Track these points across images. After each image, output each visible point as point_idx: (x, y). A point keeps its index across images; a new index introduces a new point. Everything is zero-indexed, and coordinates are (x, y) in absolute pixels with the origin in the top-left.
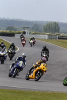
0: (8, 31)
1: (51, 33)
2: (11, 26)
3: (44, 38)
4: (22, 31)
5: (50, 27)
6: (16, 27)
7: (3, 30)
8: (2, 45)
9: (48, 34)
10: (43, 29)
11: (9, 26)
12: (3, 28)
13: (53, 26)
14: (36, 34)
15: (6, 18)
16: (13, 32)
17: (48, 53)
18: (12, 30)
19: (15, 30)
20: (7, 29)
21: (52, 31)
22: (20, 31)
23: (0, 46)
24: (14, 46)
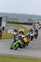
2: (30, 19)
4: (37, 22)
6: (33, 19)
11: (29, 18)
15: (27, 14)
16: (32, 22)
20: (28, 21)
23: (30, 30)
24: (37, 31)
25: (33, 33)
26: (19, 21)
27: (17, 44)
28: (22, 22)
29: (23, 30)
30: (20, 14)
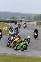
0: (11, 20)
1: (38, 21)
3: (33, 24)
5: (37, 17)
6: (16, 17)
7: (8, 19)
8: (11, 28)
9: (36, 21)
10: (33, 18)
11: (12, 16)
12: (9, 18)
13: (39, 17)
14: (29, 21)
15: (10, 12)
16: (15, 20)
17: (38, 33)
18: (14, 19)
19: (16, 19)
21: (39, 19)
22: (19, 20)
23: (10, 28)
24: (18, 29)
25: (13, 31)
26: (2, 19)
27: (23, 45)
28: (5, 20)
29: (6, 28)
30: (3, 12)
